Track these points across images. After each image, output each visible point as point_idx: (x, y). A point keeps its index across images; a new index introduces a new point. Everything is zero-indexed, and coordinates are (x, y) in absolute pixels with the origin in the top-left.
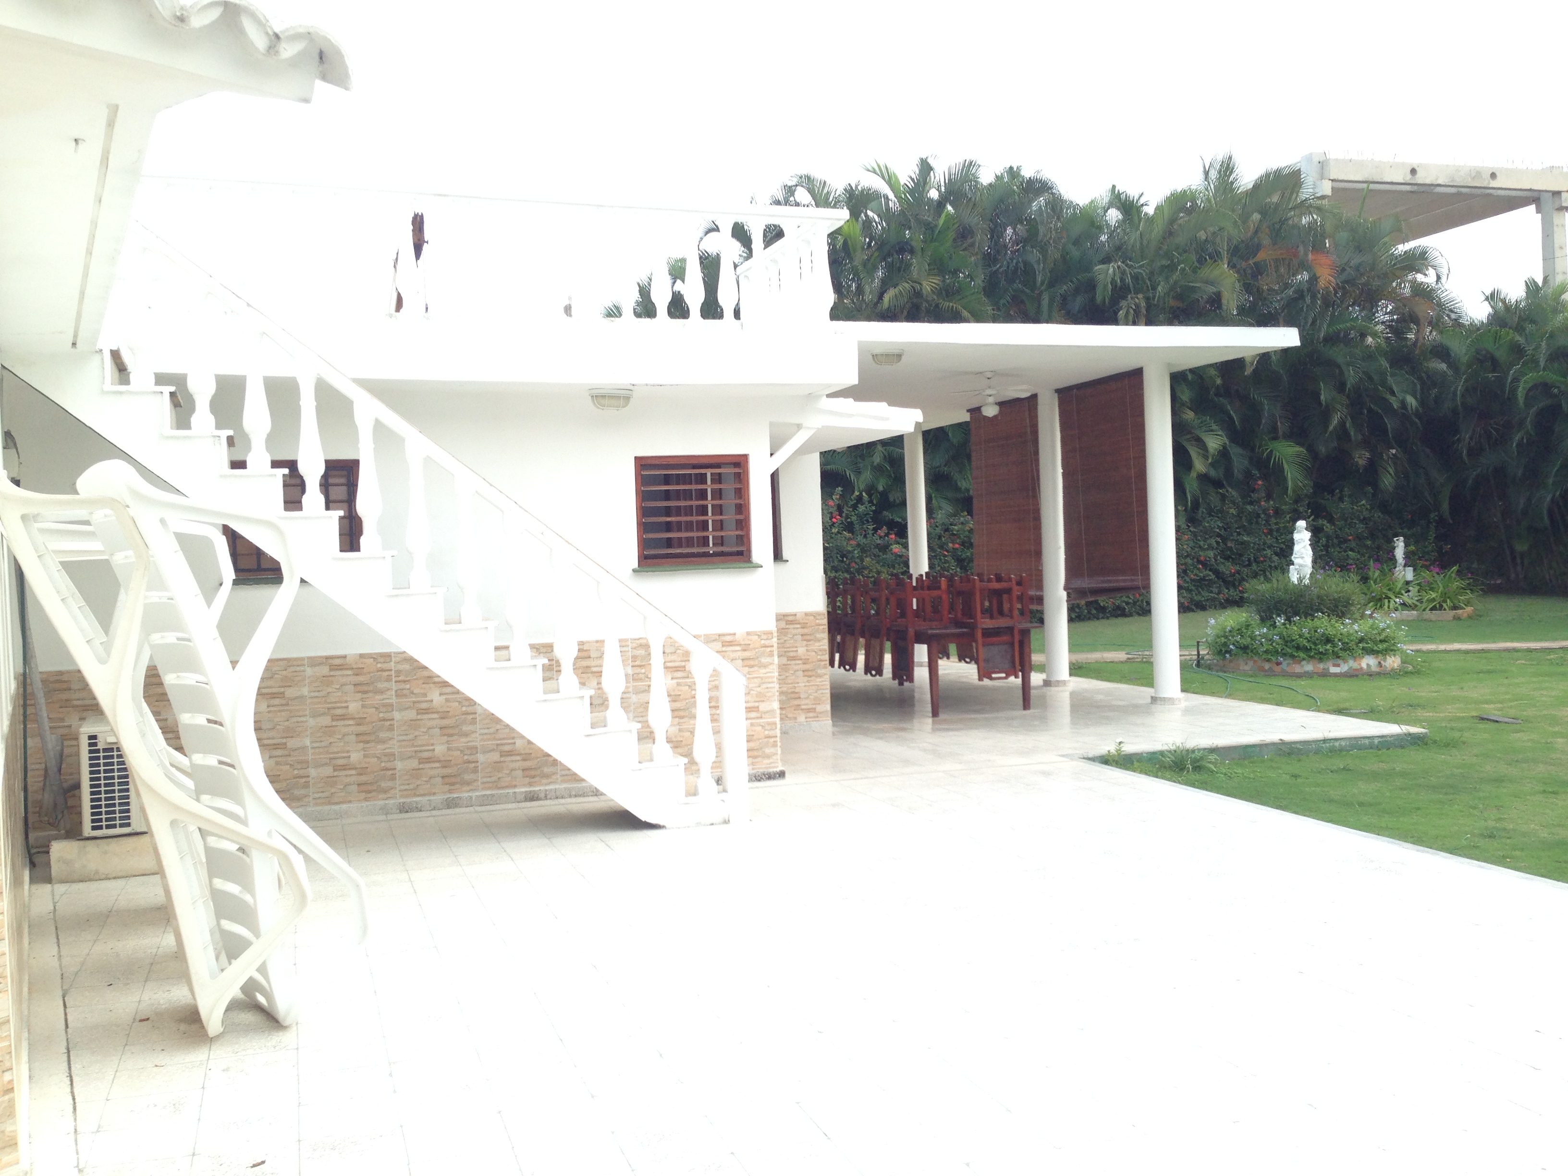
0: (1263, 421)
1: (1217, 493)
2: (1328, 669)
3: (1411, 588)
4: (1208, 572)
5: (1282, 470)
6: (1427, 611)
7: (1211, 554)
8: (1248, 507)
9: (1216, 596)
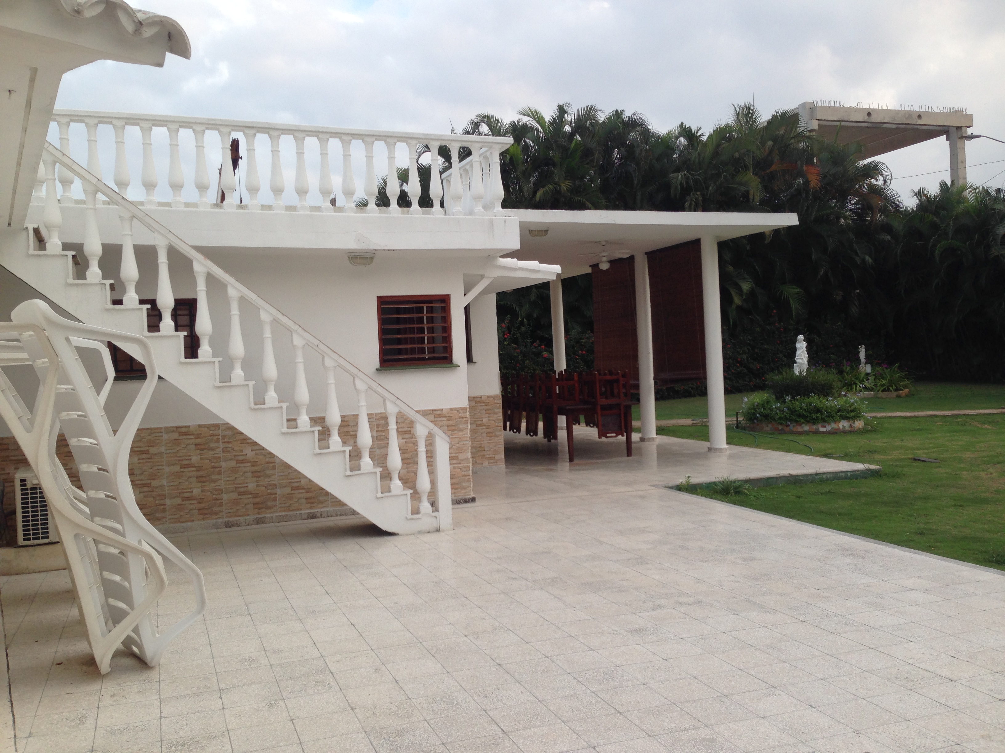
0: (777, 272)
1: (748, 318)
2: (819, 429)
3: (870, 378)
4: (743, 368)
5: (789, 303)
6: (880, 392)
7: (745, 357)
8: (768, 327)
9: (748, 383)
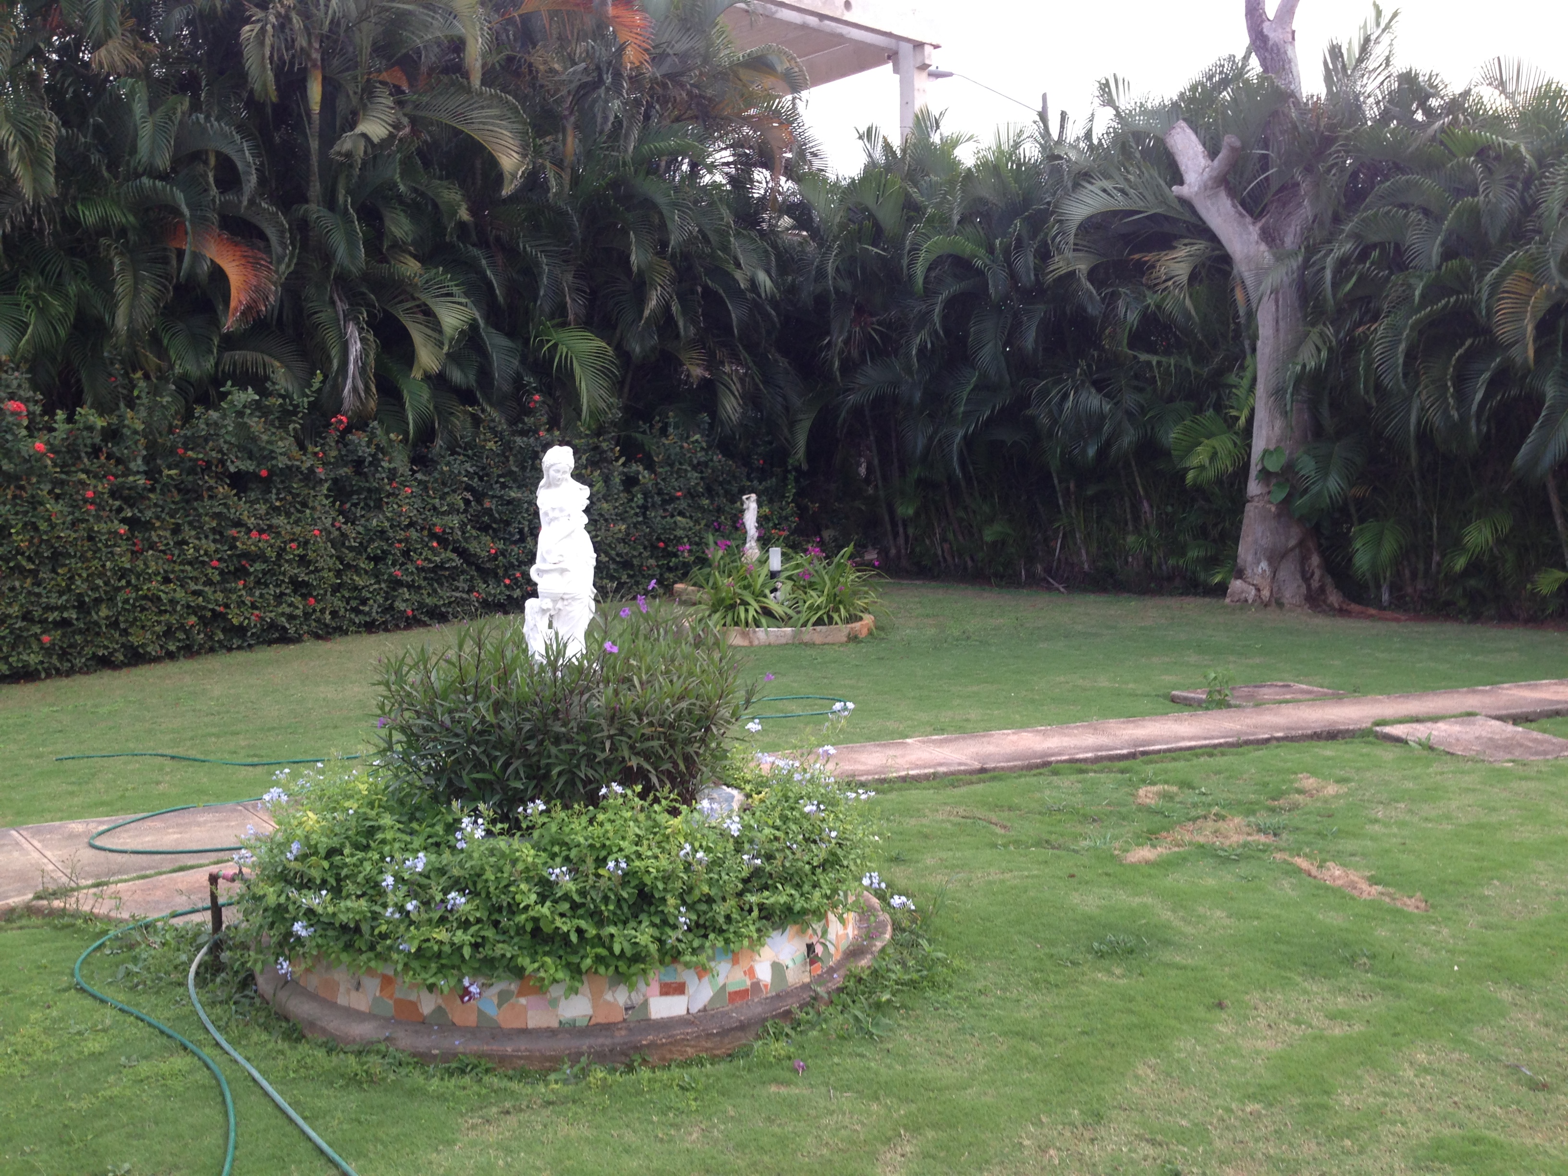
0: (542, 293)
1: (466, 412)
2: (645, 1004)
3: (779, 585)
4: (449, 554)
5: (571, 375)
6: (809, 627)
7: (455, 521)
8: (518, 439)
9: (465, 596)
